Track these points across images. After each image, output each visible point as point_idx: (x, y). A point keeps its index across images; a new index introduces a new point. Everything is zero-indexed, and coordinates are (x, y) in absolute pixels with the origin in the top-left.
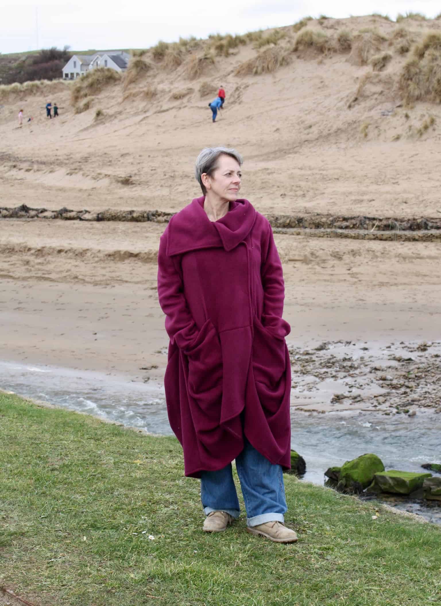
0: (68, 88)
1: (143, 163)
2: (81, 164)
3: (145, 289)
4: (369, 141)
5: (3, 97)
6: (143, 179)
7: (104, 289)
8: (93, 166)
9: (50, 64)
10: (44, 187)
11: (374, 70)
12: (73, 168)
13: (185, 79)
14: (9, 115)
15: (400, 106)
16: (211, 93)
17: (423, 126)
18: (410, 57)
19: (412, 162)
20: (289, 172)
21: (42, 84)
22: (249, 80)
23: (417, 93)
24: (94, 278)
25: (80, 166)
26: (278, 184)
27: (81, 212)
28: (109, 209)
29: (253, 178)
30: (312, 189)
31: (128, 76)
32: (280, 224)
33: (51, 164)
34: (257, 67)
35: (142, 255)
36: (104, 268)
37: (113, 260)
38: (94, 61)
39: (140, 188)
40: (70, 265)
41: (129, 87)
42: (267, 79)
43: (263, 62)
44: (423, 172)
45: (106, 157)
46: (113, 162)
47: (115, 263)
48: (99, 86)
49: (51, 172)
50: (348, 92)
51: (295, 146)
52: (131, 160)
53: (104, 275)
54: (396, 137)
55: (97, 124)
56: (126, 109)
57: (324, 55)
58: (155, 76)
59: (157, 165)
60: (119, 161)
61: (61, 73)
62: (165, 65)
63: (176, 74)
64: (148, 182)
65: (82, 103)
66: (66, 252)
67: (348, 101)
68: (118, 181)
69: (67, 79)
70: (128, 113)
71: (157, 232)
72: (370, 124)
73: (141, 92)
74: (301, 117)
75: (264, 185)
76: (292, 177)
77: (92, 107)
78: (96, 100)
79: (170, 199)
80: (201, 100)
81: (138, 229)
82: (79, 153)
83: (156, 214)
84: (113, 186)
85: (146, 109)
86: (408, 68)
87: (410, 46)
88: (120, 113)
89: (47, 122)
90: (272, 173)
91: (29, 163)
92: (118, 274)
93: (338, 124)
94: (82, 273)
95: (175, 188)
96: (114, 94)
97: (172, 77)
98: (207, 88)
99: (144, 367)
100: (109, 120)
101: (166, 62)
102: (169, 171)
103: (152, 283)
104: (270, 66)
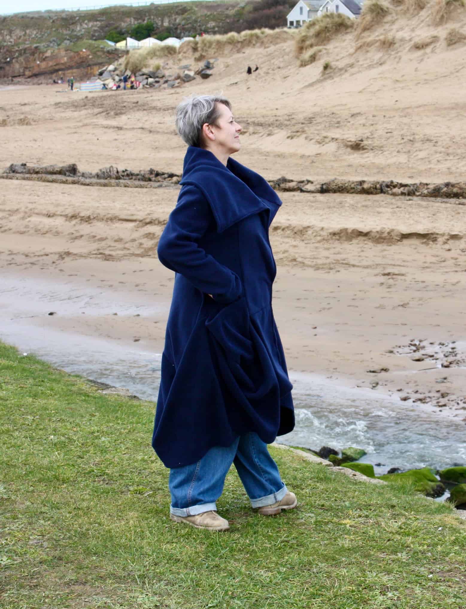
0: (293, 38)
1: (376, 124)
2: (303, 125)
3: (376, 275)
5: (217, 49)
6: (377, 143)
7: (326, 274)
8: (318, 128)
9: (273, 11)
10: (260, 153)
12: (295, 131)
13: (429, 26)
14: (224, 69)
16: (460, 41)
21: (263, 33)
24: (315, 260)
25: (303, 128)
27: (302, 182)
28: (336, 179)
31: (362, 23)
33: (269, 125)
35: (373, 234)
36: (328, 249)
37: (338, 240)
38: (323, 7)
39: (372, 154)
40: (288, 245)
41: (363, 35)
45: (334, 118)
46: (342, 124)
47: (341, 243)
48: (328, 34)
49: (269, 135)
52: (363, 121)
53: (327, 258)
55: (325, 79)
56: (358, 61)
58: (393, 22)
59: (393, 127)
60: (349, 122)
61: (286, 20)
62: (406, 9)
63: (419, 19)
64: (382, 147)
65: (307, 54)
66: (283, 230)
68: (347, 146)
69: (292, 27)
70: (361, 65)
71: (391, 206)
73: (377, 41)
77: (319, 59)
78: (324, 51)
79: (409, 167)
80: (447, 50)
81: (369, 203)
82: (303, 112)
83: (391, 185)
84: (340, 152)
85: (382, 61)
88: (352, 66)
89: (267, 78)
91: (244, 125)
92: (344, 256)
94: (302, 255)
95: (415, 154)
96: (344, 44)
97: (413, 23)
98: (455, 36)
99: (372, 370)
100: (338, 74)
101: (407, 6)
102: (409, 134)
103: (384, 268)
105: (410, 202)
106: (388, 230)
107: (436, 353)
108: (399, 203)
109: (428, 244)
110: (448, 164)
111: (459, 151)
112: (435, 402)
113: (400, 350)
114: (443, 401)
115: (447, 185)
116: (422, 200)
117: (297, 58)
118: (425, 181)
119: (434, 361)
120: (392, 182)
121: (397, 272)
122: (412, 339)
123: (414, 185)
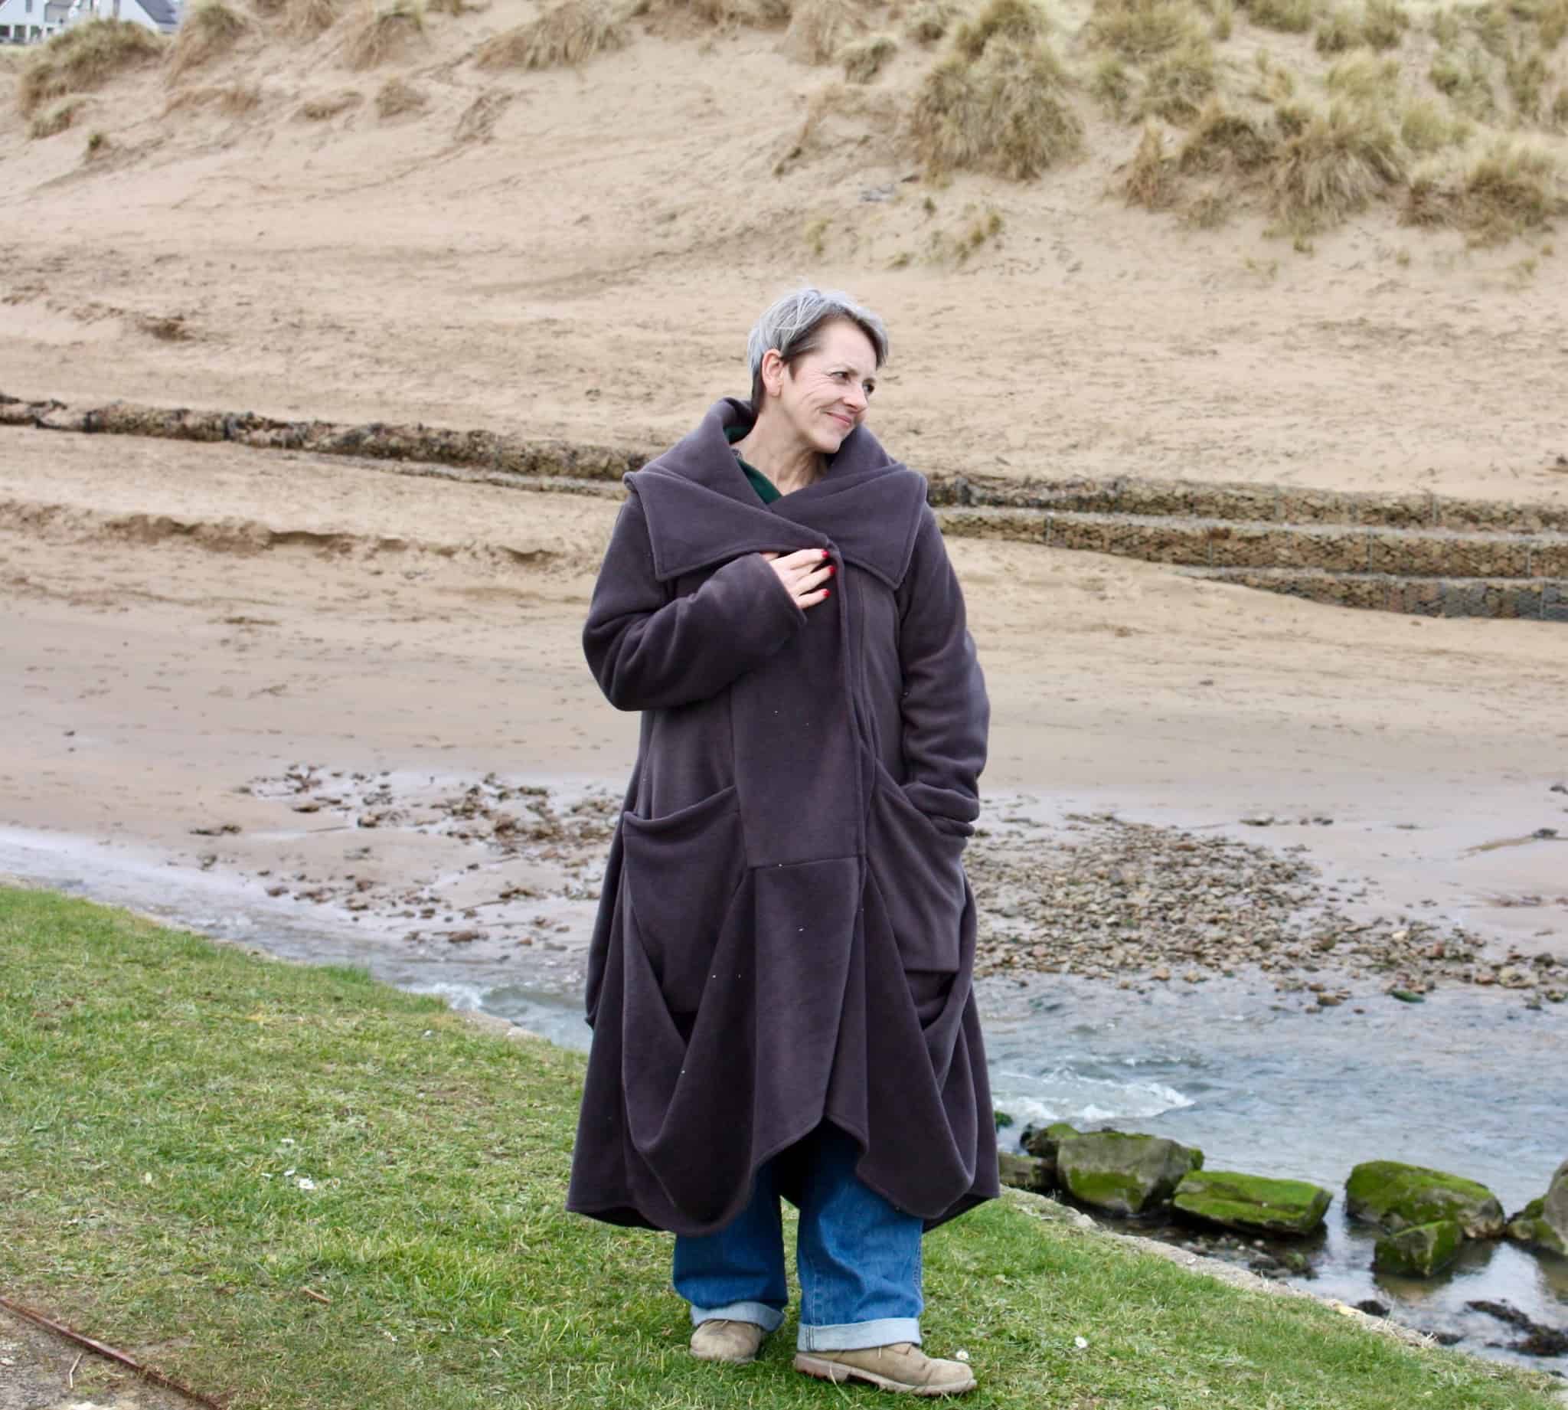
0: (9, 65)
1: (215, 282)
2: (42, 275)
3: (212, 621)
4: (827, 264)
6: (215, 326)
8: (78, 283)
11: (848, 78)
12: (21, 286)
13: (338, 67)
15: (912, 179)
16: (408, 109)
17: (970, 234)
18: (945, 51)
19: (937, 326)
20: (612, 333)
22: (514, 81)
23: (959, 147)
24: (71, 583)
25: (40, 281)
26: (580, 363)
27: (42, 405)
28: (120, 402)
29: (513, 343)
30: (671, 381)
31: (183, 48)
32: (583, 468)
34: (537, 49)
35: (205, 530)
36: (100, 559)
37: (126, 540)
39: (205, 351)
40: (7, 546)
41: (185, 75)
42: (562, 82)
43: (554, 38)
44: (966, 353)
45: (113, 262)
46: (134, 277)
47: (132, 547)
48: (100, 67)
50: (775, 132)
51: (629, 264)
52: (183, 274)
53: (100, 579)
54: (898, 258)
55: (93, 171)
56: (172, 136)
57: (716, 30)
58: (256, 53)
59: (255, 292)
60: (151, 274)
62: (286, 24)
63: (316, 51)
64: (227, 335)
65: (50, 110)
67: (775, 155)
68: (146, 329)
69: (6, 39)
70: (180, 145)
71: (250, 470)
72: (830, 221)
73: (218, 93)
74: (648, 189)
75: (542, 364)
76: (618, 346)
77: (79, 124)
78: (92, 106)
79: (288, 386)
80: (380, 126)
81: (194, 460)
82: (39, 244)
83: (249, 423)
84: (130, 341)
85: (228, 139)
86: (938, 79)
87: (945, 23)
88: (157, 144)
90: (566, 332)
92: (137, 577)
93: (749, 214)
94: (41, 570)
95: (303, 358)
96: (142, 92)
97: (305, 57)
98: (399, 95)
99: (202, 828)
100: (125, 162)
101: (289, 17)
102: (288, 310)
103: (231, 608)
104: (571, 49)
105: (292, 463)
106: (239, 524)
107: (347, 795)
108: (267, 465)
109: (331, 558)
110: (379, 383)
111: (404, 356)
112: (342, 900)
113: (266, 788)
114: (360, 898)
115: (376, 429)
116: (319, 459)
117: (26, 115)
118: (325, 418)
119: (341, 814)
120: (251, 416)
121: (259, 617)
122: (292, 763)
123: (301, 425)
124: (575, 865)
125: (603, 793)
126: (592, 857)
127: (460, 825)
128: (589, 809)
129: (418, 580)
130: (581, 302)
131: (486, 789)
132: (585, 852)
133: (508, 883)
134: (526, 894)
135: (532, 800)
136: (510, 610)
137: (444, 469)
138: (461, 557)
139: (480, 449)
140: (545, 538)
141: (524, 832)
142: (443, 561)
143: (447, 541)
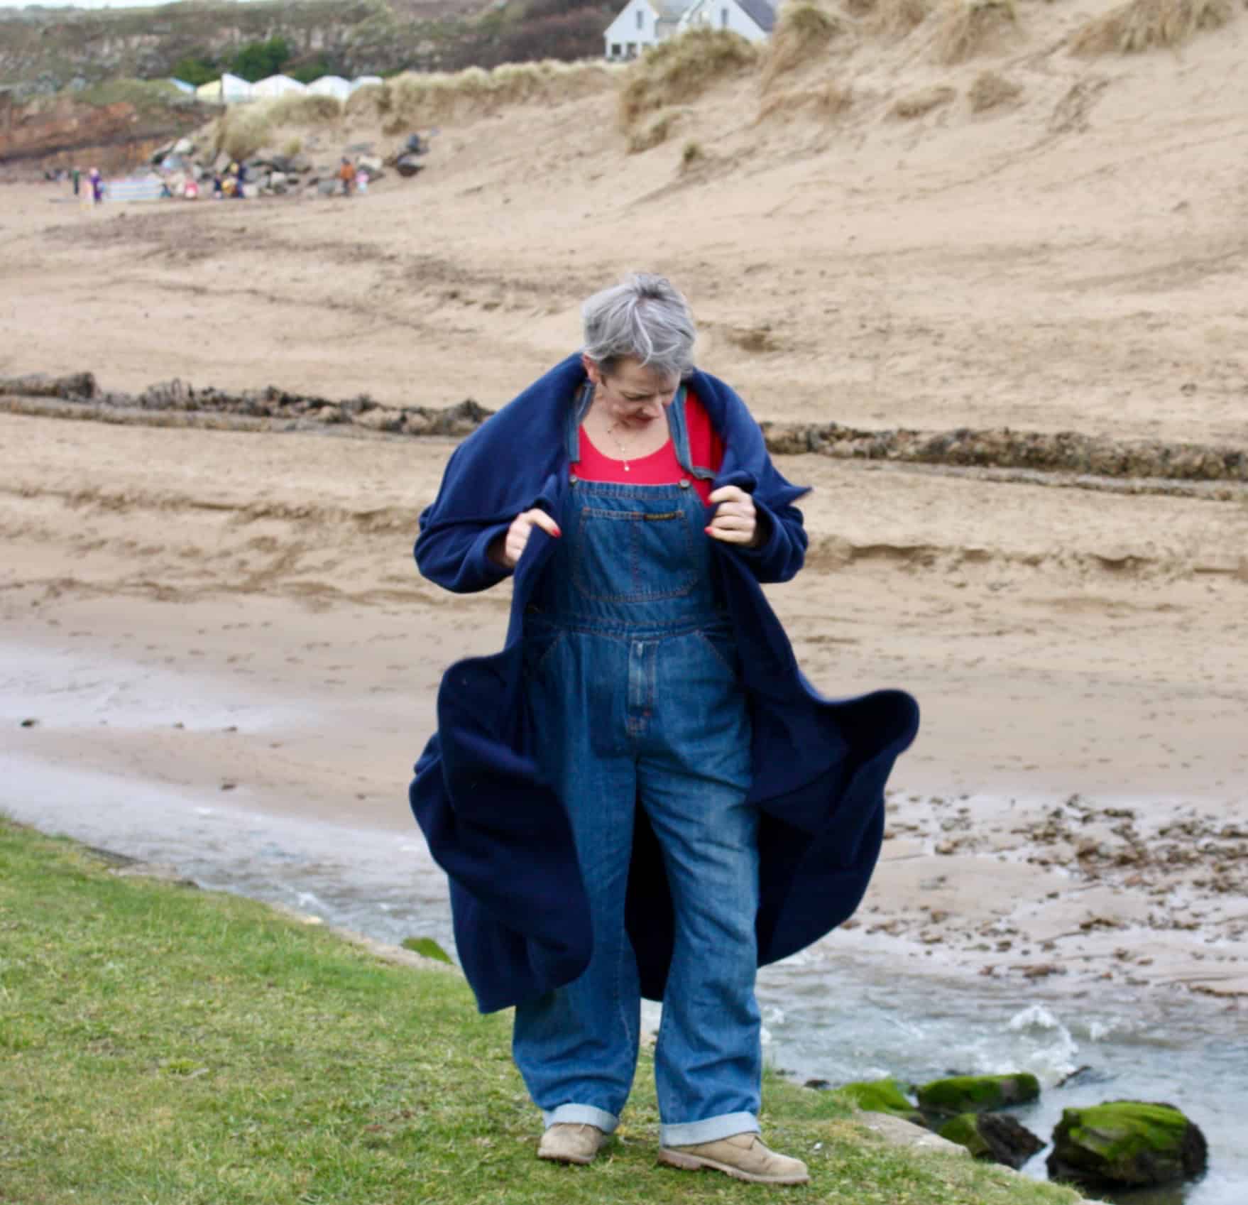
0: (613, 83)
1: (803, 290)
5: (437, 107)
6: (802, 335)
9: (571, 18)
10: (529, 354)
13: (931, 63)
14: (453, 154)
16: (1001, 101)
20: (1210, 324)
21: (545, 71)
22: (1110, 66)
26: (1176, 357)
29: (1107, 339)
31: (775, 53)
32: (1176, 468)
33: (553, 290)
34: (1134, 31)
38: (691, 13)
39: (792, 361)
41: (778, 81)
42: (1160, 65)
43: (1151, 18)
45: (704, 274)
46: (722, 288)
48: (696, 78)
49: (551, 312)
51: (1228, 251)
52: (772, 284)
55: (688, 183)
56: (765, 143)
58: (849, 53)
59: (842, 298)
60: (740, 285)
61: (602, 42)
62: (879, 22)
63: (908, 47)
64: (814, 344)
65: (646, 125)
68: (733, 342)
69: (617, 59)
70: (774, 152)
71: (831, 483)
73: (808, 97)
75: (1136, 359)
76: (1215, 338)
77: (675, 136)
78: (687, 118)
79: (875, 393)
80: (974, 121)
83: (831, 434)
84: (717, 355)
85: (822, 143)
88: (750, 153)
89: (550, 177)
90: (1161, 325)
91: (492, 287)
96: (735, 101)
97: (896, 55)
98: (992, 88)
100: (718, 172)
101: (881, 15)
102: (877, 314)
103: (810, 625)
104: (1168, 29)
105: (875, 474)
106: (822, 538)
107: (923, 821)
108: (850, 477)
109: (913, 571)
110: (966, 387)
111: (992, 357)
112: (915, 933)
114: (934, 930)
115: (961, 435)
116: (902, 469)
118: (910, 425)
119: (918, 839)
121: (839, 635)
123: (884, 434)
124: (1161, 892)
125: (1193, 814)
126: (1179, 883)
127: (1041, 851)
128: (1177, 831)
129: (1003, 592)
130: (1177, 294)
131: (1069, 811)
132: (1172, 878)
133: (1090, 914)
134: (1108, 924)
135: (1117, 823)
136: (1097, 620)
137: (1031, 474)
138: (1047, 566)
139: (1069, 452)
140: (1136, 543)
141: (1107, 857)
142: (1029, 571)
143: (1033, 550)
